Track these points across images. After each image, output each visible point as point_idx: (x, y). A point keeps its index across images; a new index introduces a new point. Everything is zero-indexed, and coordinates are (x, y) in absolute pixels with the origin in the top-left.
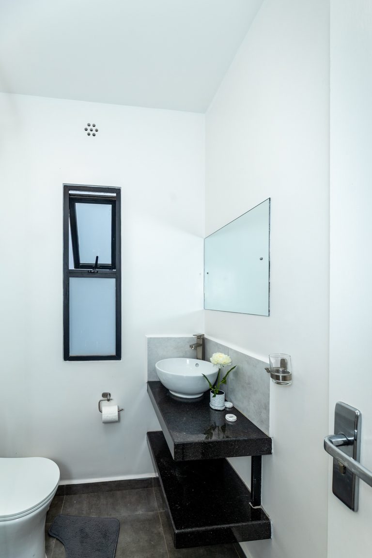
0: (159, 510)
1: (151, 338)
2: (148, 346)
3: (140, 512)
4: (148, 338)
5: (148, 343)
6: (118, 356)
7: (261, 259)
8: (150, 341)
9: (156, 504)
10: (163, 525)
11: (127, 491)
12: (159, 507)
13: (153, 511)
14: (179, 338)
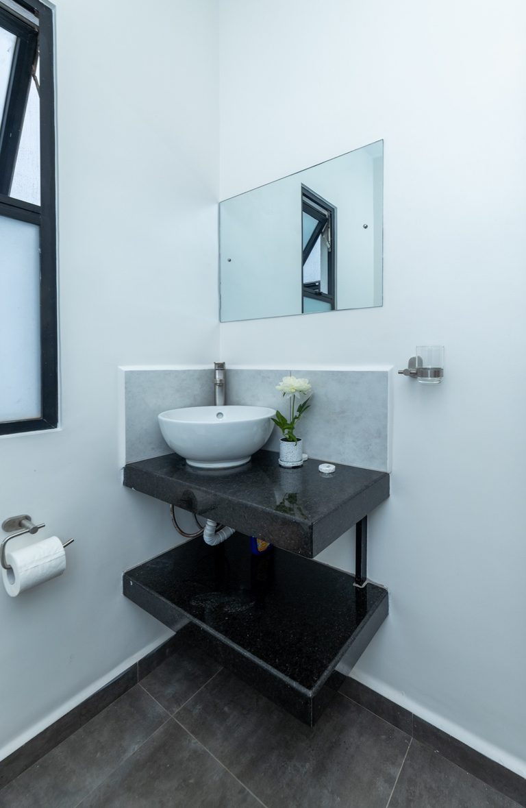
0: (172, 712)
1: (132, 372)
2: (126, 388)
3: (134, 748)
4: (126, 372)
5: (126, 383)
6: (48, 417)
7: (366, 227)
8: (132, 379)
9: (160, 708)
10: (192, 732)
11: (80, 730)
12: (167, 708)
13: (161, 723)
14: (184, 372)
